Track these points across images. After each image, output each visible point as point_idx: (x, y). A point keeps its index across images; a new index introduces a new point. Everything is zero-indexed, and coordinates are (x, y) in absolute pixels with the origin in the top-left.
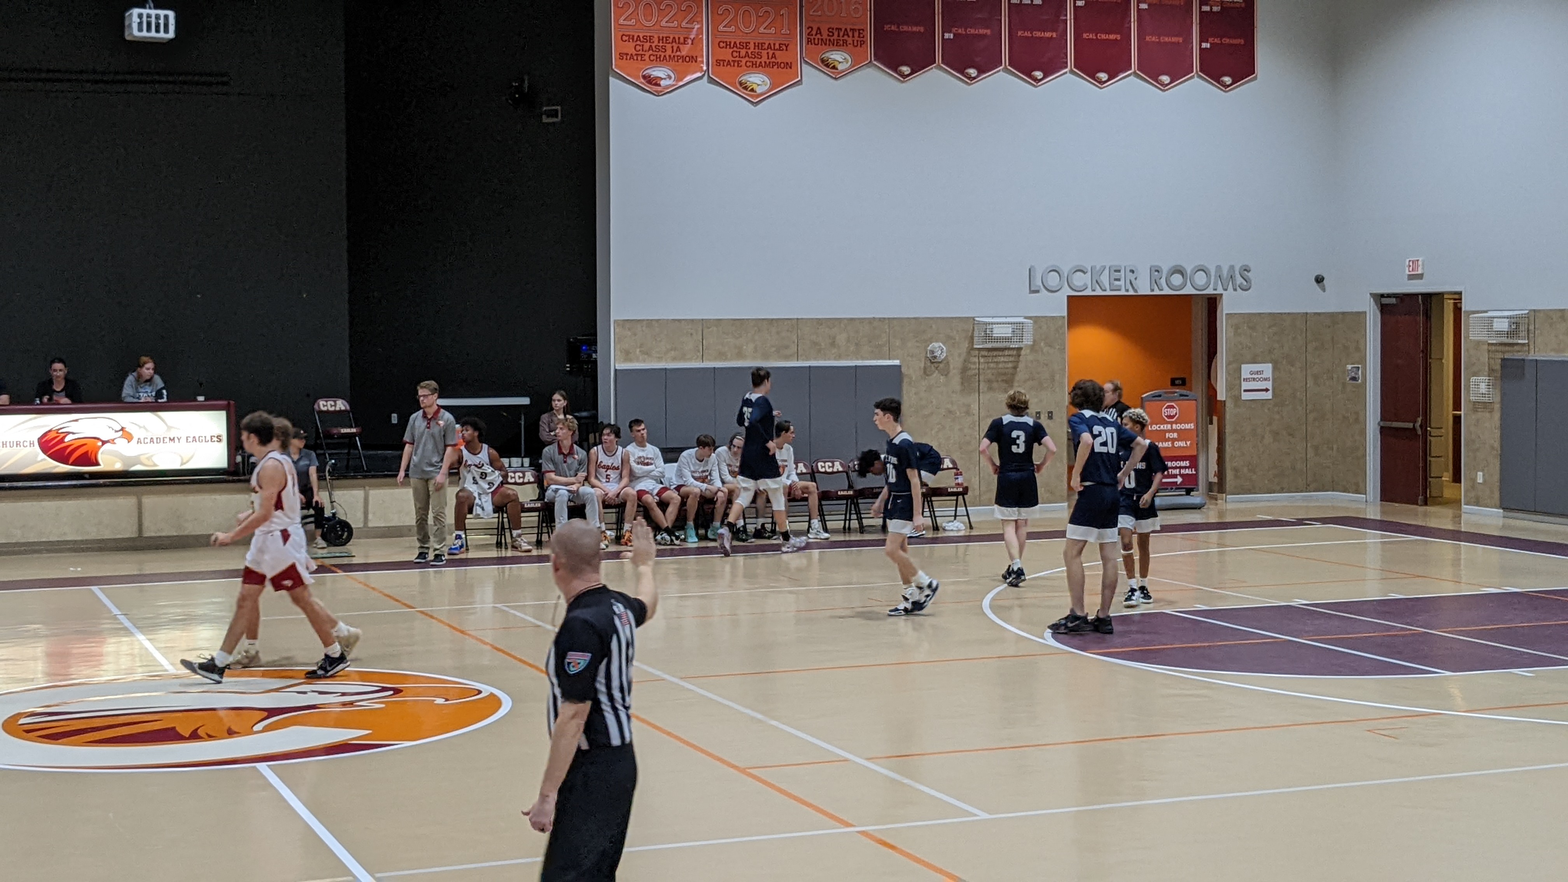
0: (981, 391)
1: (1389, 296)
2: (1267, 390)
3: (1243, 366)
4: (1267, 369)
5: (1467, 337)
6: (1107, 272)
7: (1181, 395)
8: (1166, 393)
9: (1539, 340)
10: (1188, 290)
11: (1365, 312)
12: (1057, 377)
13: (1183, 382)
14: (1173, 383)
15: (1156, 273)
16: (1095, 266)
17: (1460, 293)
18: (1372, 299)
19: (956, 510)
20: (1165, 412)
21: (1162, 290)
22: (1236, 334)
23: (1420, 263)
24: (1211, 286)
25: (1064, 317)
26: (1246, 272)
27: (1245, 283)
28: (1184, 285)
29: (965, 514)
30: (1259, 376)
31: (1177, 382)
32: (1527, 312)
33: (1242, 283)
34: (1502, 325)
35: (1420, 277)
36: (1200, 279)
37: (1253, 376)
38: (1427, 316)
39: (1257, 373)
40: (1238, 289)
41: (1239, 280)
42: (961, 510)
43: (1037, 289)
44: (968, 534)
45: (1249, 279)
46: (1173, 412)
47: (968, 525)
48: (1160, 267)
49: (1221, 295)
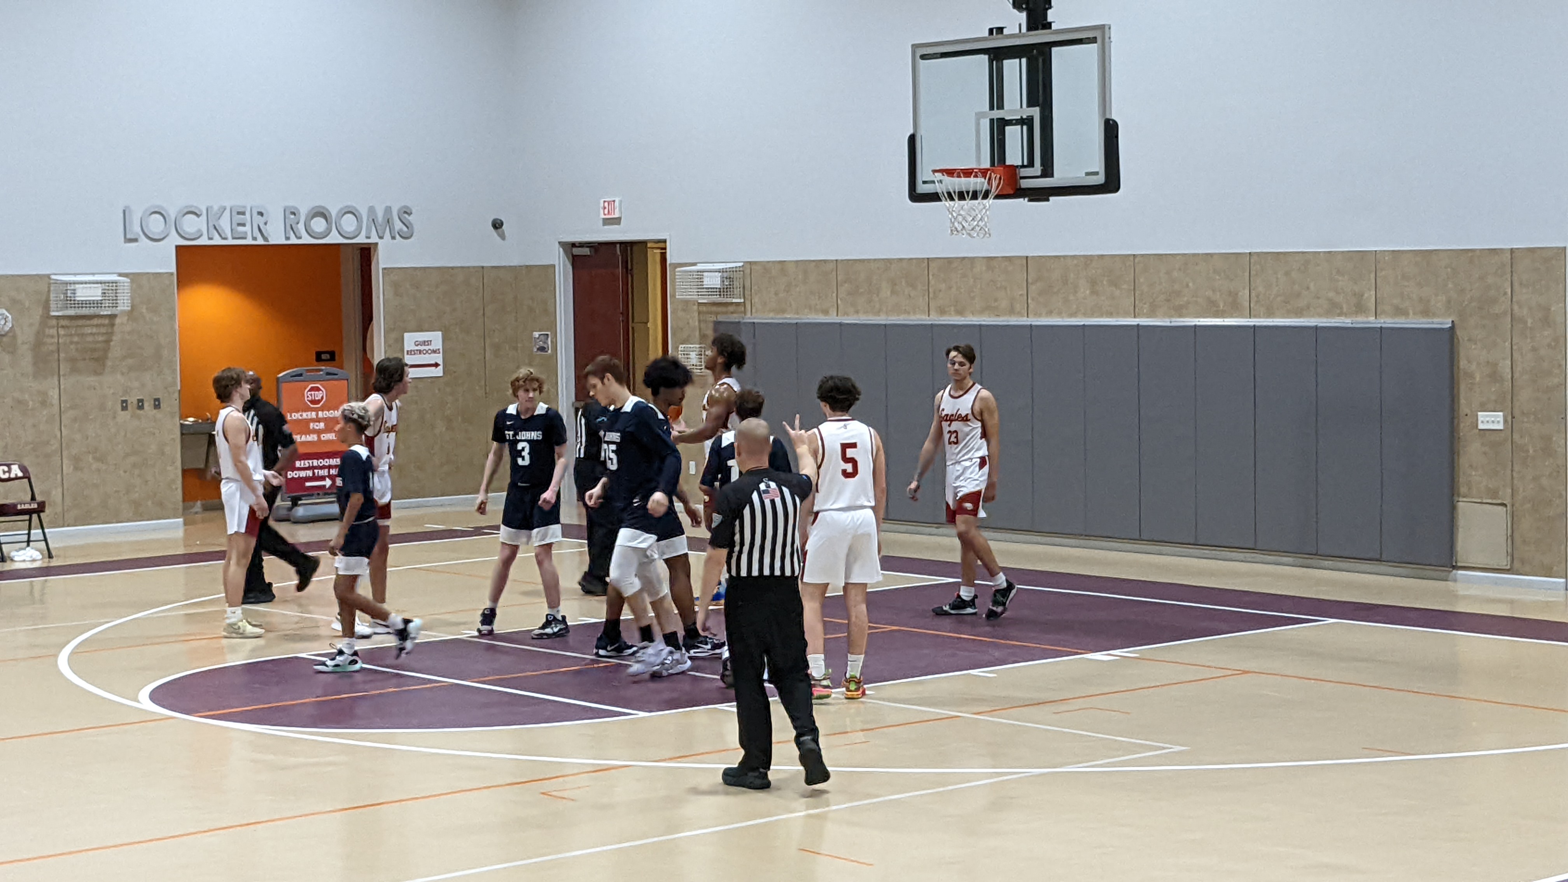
0: (62, 373)
1: (582, 245)
2: (436, 365)
3: (406, 335)
4: (436, 338)
5: (673, 296)
6: (227, 212)
7: (328, 374)
8: (308, 371)
9: (756, 300)
10: (334, 238)
11: (554, 266)
12: (165, 353)
13: (332, 356)
14: (319, 358)
15: (292, 216)
16: (212, 207)
17: (665, 241)
18: (561, 250)
19: (29, 534)
20: (308, 395)
21: (300, 238)
22: (396, 294)
23: (617, 204)
24: (363, 233)
25: (172, 274)
26: (406, 216)
27: (405, 229)
28: (327, 233)
29: (42, 538)
30: (427, 348)
31: (324, 357)
32: (741, 264)
33: (401, 230)
34: (713, 281)
35: (617, 221)
36: (349, 224)
37: (419, 348)
38: (627, 270)
39: (424, 343)
40: (398, 236)
41: (398, 225)
42: (36, 533)
43: (132, 237)
44: (45, 565)
45: (410, 223)
46: (318, 395)
47: (46, 552)
48: (296, 208)
49: (376, 244)
